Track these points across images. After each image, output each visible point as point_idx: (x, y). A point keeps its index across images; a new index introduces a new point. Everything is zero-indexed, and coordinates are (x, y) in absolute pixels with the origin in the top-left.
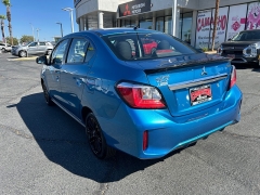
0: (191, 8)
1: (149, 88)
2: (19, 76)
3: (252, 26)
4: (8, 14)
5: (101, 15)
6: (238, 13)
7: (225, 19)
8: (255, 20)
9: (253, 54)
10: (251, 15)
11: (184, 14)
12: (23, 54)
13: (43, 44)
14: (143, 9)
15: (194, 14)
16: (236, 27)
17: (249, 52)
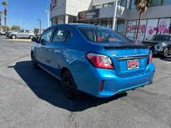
0: (124, 18)
1: (105, 56)
2: (12, 50)
3: (161, 33)
4: (5, 11)
5: (67, 17)
6: (153, 24)
7: (144, 27)
8: (163, 29)
9: (161, 50)
10: (160, 26)
11: (120, 21)
12: (14, 37)
13: (28, 31)
14: (94, 16)
15: (126, 22)
16: (151, 32)
17: (158, 47)
